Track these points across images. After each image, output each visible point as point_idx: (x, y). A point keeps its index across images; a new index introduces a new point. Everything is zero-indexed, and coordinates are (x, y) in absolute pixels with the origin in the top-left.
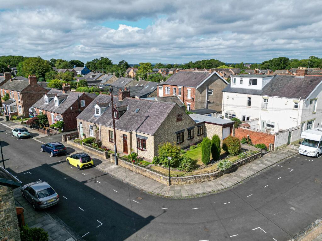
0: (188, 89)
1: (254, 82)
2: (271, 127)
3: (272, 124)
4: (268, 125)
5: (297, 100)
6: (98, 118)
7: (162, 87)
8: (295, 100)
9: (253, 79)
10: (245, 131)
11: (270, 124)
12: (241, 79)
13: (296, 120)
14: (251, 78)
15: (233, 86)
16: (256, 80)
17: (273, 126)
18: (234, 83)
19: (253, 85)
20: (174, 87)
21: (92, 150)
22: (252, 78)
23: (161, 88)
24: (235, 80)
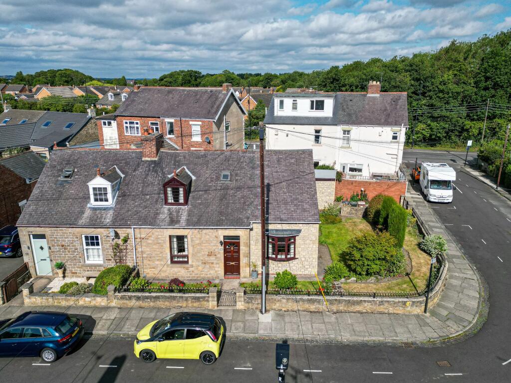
0: (191, 123)
1: (320, 105)
2: (356, 172)
3: (359, 167)
4: (352, 170)
5: (396, 129)
6: (111, 212)
7: (112, 122)
8: (393, 128)
9: (316, 101)
10: (355, 183)
11: (356, 167)
12: (294, 100)
13: (395, 157)
14: (312, 99)
15: (278, 112)
16: (322, 102)
17: (360, 170)
18: (280, 108)
19: (316, 109)
20: (151, 121)
21: (157, 298)
22: (315, 99)
23: (110, 124)
24: (282, 103)
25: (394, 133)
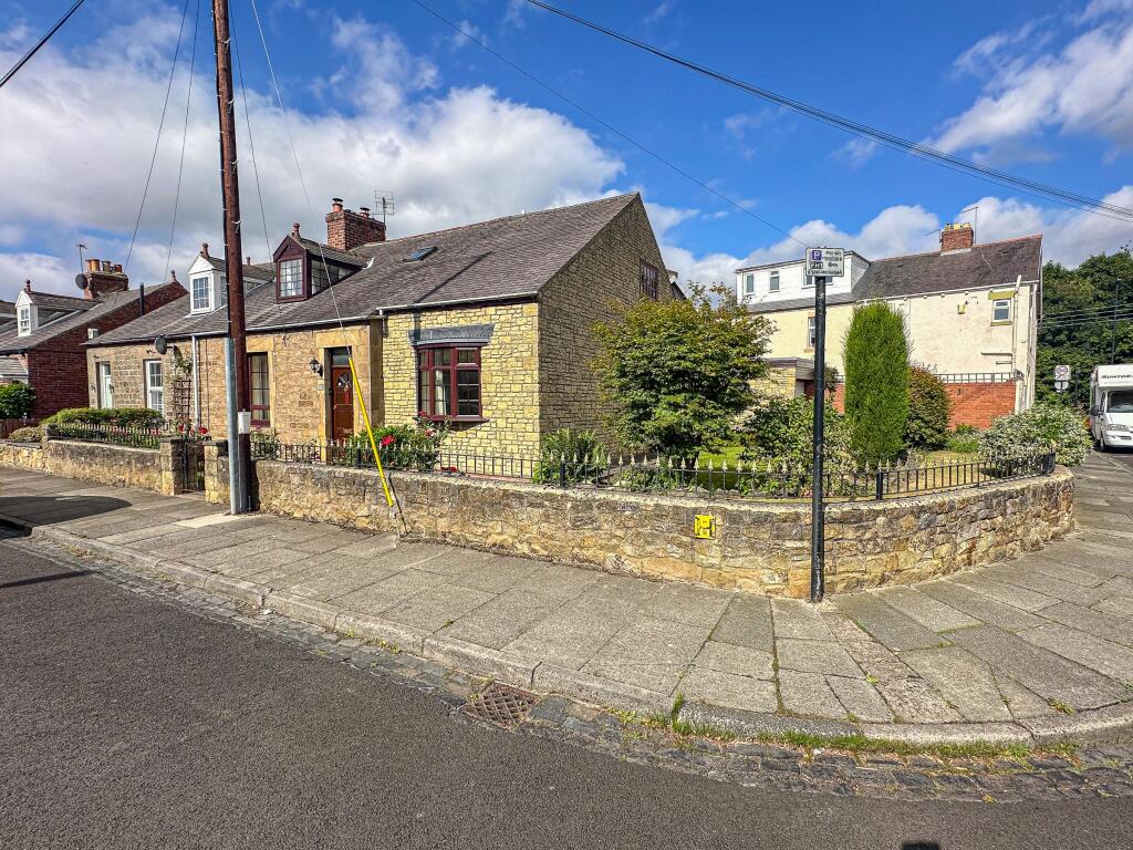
5: (1002, 291)
6: (197, 320)
8: (995, 290)
12: (773, 273)
13: (1008, 359)
18: (748, 291)
24: (749, 279)
25: (998, 304)
